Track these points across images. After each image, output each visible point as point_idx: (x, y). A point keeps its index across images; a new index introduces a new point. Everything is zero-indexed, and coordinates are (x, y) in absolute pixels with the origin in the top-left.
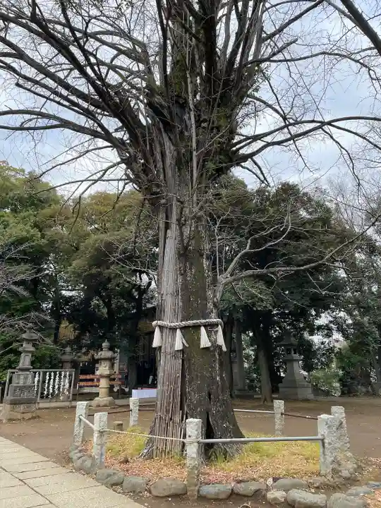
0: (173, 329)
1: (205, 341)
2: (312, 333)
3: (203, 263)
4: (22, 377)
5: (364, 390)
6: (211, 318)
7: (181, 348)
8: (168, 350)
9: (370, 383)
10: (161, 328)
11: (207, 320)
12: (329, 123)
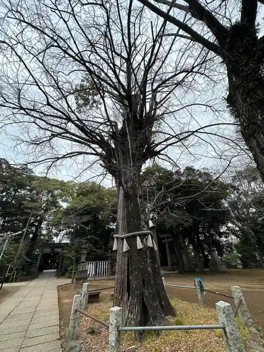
0: (122, 239)
1: (140, 245)
2: (220, 237)
3: (137, 201)
4: (81, 266)
5: (254, 264)
6: (144, 230)
7: (126, 250)
8: (121, 252)
9: (257, 261)
10: (117, 238)
11: (141, 232)
12: (196, 131)
